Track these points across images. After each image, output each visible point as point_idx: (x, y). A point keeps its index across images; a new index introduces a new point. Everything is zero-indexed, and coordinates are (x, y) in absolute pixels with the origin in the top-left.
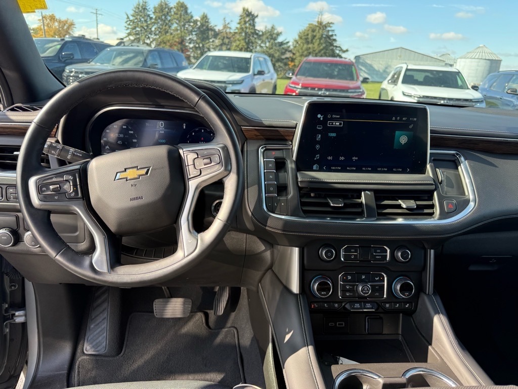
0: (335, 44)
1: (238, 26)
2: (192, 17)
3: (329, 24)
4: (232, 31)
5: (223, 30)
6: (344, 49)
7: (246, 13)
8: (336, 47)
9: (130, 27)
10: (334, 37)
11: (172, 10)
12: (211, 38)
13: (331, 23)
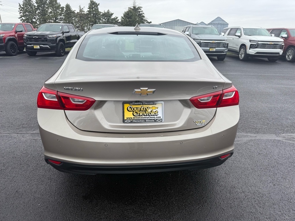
0: (144, 19)
1: (89, 10)
2: (60, 5)
3: (139, 8)
4: (85, 13)
5: (80, 12)
6: (149, 21)
7: (92, 3)
8: (145, 20)
9: (21, 11)
10: (143, 15)
12: (73, 17)
13: (140, 7)
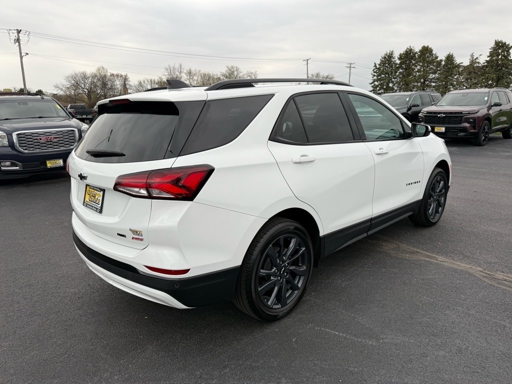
1: (488, 59)
2: (437, 58)
4: (480, 65)
5: (470, 65)
7: (498, 45)
9: (375, 74)
11: (416, 55)
12: (456, 75)
